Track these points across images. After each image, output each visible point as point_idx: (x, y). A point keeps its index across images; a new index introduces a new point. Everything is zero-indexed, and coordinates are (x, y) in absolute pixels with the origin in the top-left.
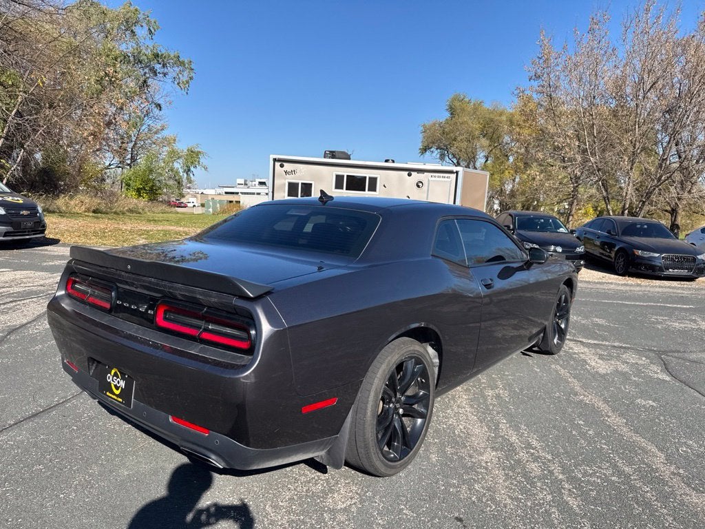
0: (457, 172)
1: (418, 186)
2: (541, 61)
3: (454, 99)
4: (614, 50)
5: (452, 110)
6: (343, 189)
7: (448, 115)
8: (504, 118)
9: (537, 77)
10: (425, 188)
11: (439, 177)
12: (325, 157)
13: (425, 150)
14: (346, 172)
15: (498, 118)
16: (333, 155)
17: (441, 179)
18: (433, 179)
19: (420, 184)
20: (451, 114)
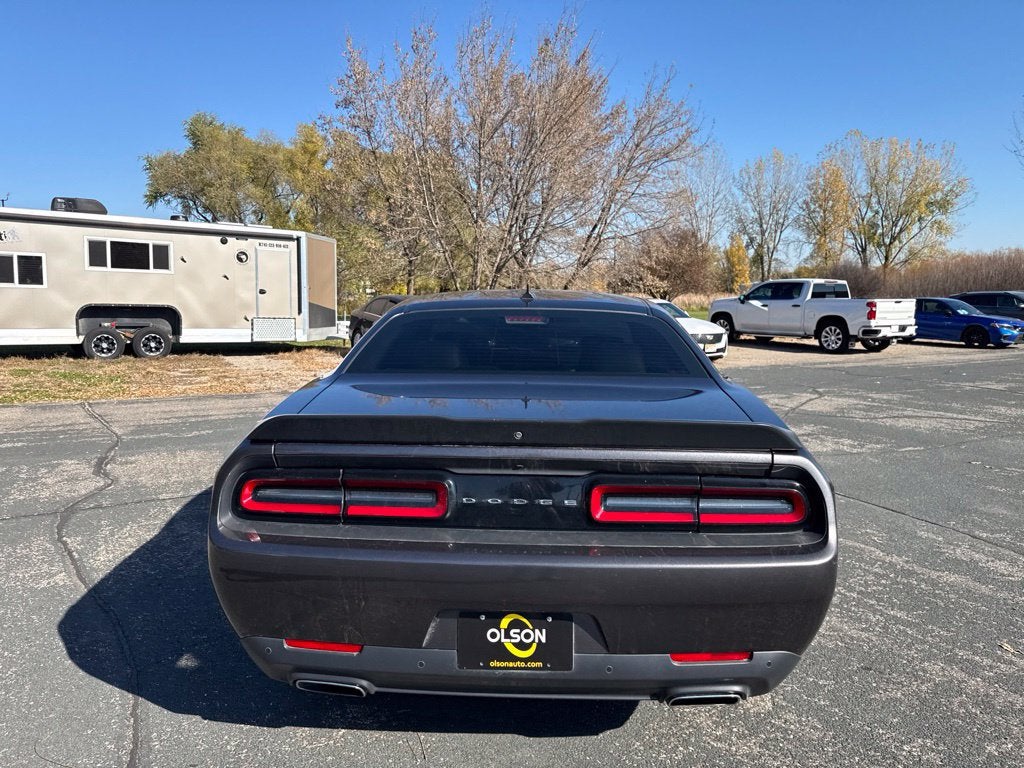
0: (298, 239)
1: (240, 260)
2: (352, 82)
3: (196, 121)
4: (446, 80)
5: (196, 139)
6: (105, 265)
7: (188, 145)
8: (281, 157)
9: (347, 102)
10: (251, 262)
11: (271, 245)
12: (53, 208)
13: (154, 197)
14: (109, 236)
15: (273, 156)
16: (72, 204)
17: (275, 249)
18: (263, 248)
19: (243, 257)
20: (195, 144)
